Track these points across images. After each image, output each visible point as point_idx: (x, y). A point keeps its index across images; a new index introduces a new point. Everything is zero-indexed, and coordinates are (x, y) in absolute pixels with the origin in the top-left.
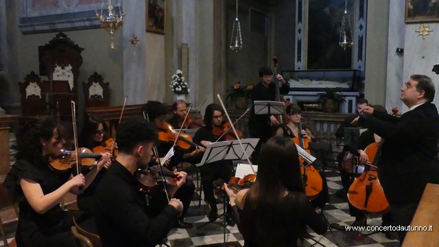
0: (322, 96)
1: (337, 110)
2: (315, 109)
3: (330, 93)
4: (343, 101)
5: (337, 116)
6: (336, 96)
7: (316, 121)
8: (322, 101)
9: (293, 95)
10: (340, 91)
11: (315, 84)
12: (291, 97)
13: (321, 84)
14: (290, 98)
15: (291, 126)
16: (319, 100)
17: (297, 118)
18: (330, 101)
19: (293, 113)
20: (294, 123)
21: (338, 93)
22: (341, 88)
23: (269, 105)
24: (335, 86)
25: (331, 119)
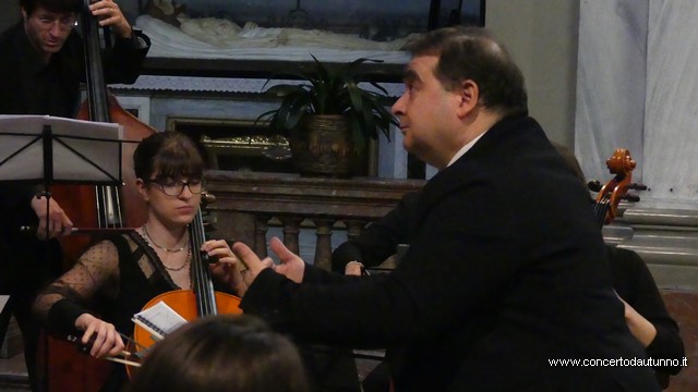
0: (293, 98)
1: (359, 165)
2: (255, 161)
3: (328, 83)
4: (387, 122)
5: (359, 194)
6: (356, 101)
7: (262, 218)
8: (291, 121)
9: (154, 94)
10: (374, 79)
11: (254, 44)
12: (143, 104)
13: (284, 42)
14: (141, 106)
15: (156, 236)
16: (277, 115)
17: (181, 199)
18: (326, 124)
19: (166, 178)
20: (168, 224)
21: (366, 86)
22: (379, 64)
23: (47, 137)
24: (350, 57)
25: (334, 209)
